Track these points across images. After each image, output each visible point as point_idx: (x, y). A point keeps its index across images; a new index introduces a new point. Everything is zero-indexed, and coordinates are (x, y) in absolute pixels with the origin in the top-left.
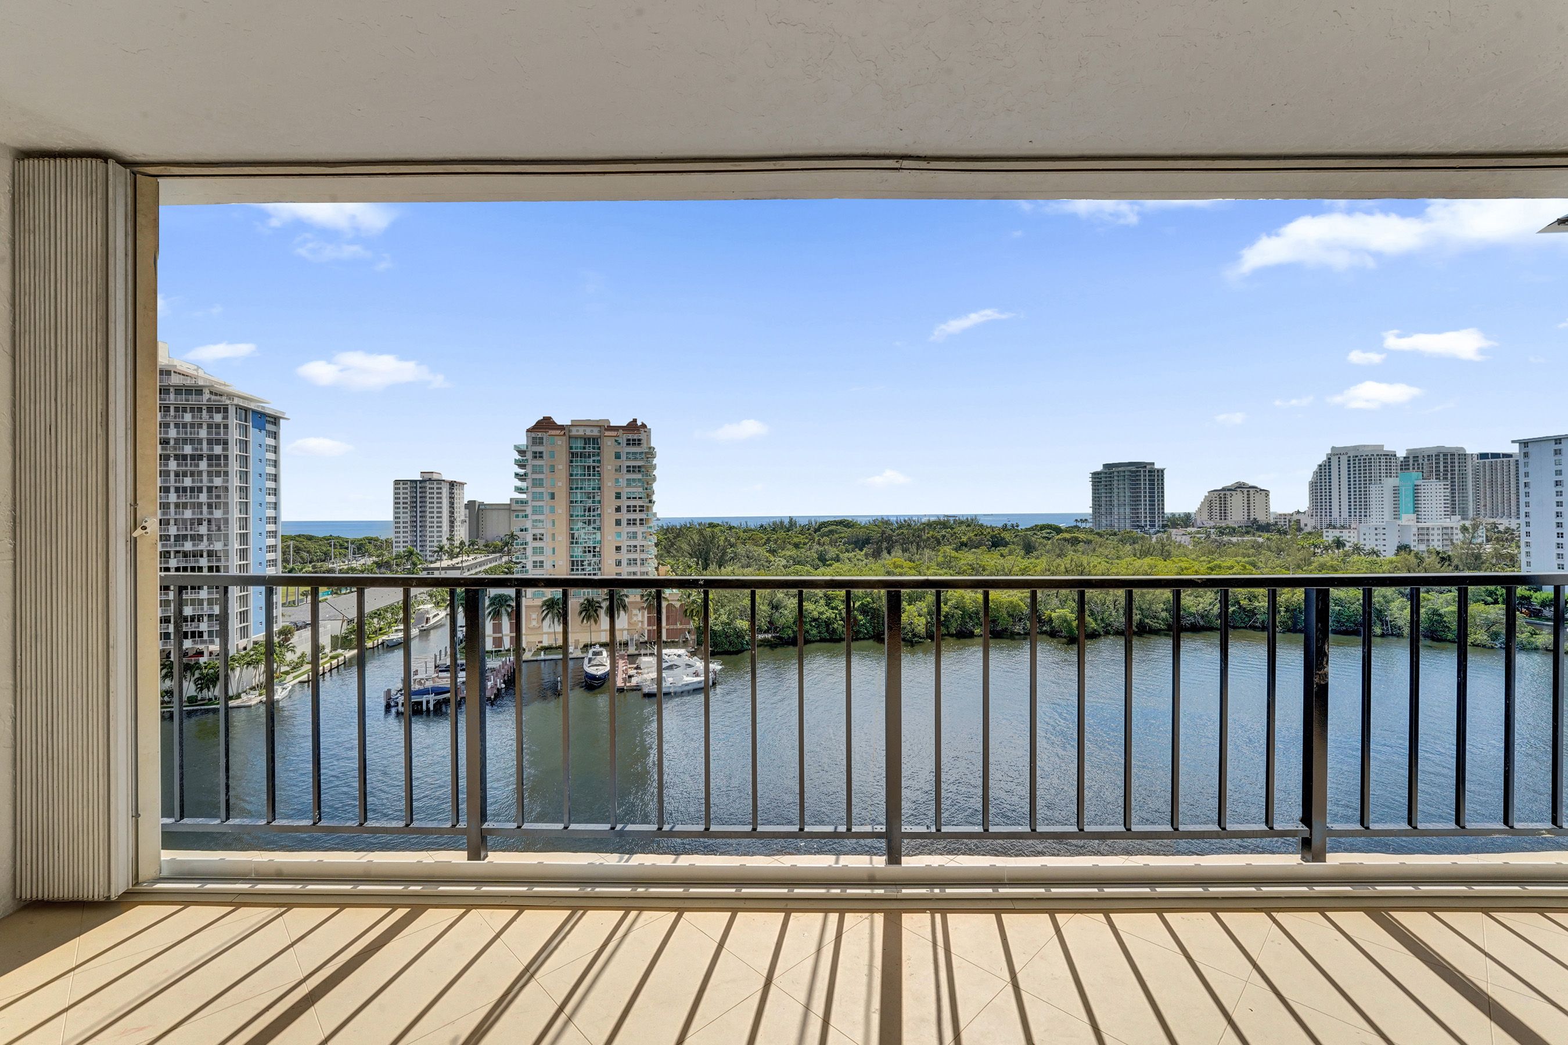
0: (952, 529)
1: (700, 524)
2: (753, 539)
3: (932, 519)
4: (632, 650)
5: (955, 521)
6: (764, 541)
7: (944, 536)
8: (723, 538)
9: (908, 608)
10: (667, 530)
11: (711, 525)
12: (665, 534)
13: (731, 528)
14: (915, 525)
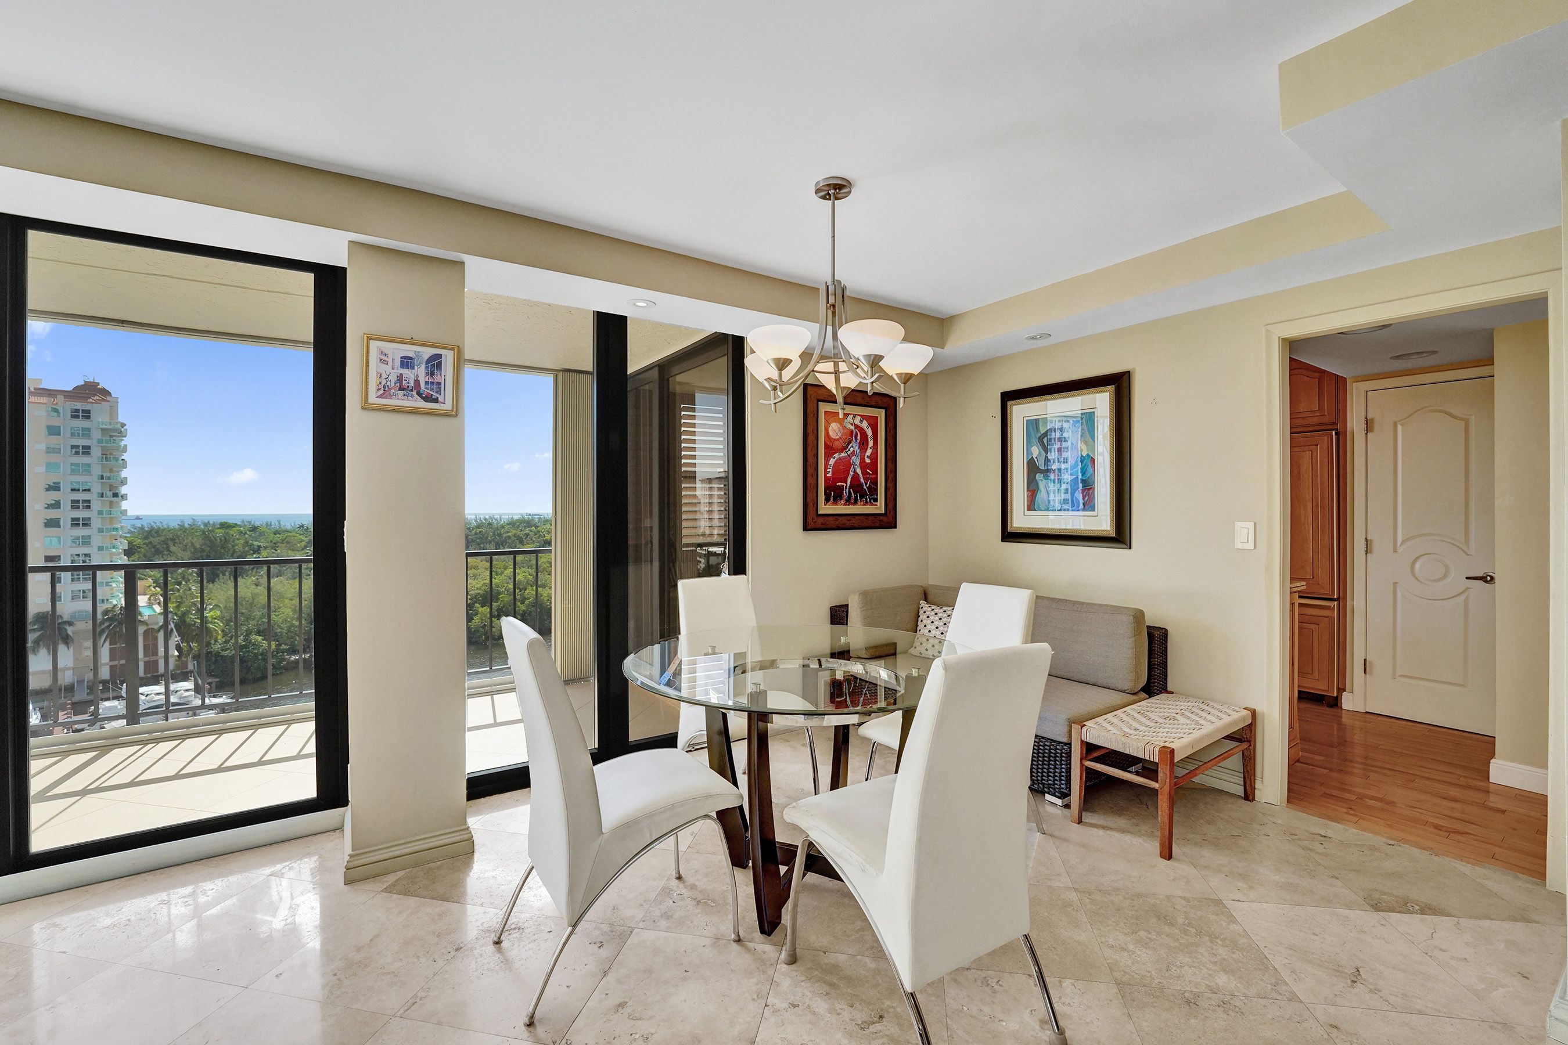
0: (536, 527)
1: (206, 525)
2: (288, 542)
3: (516, 517)
4: (81, 695)
5: (539, 519)
6: (303, 543)
7: (527, 535)
8: (242, 542)
9: (480, 610)
10: (150, 532)
11: (225, 526)
12: (146, 538)
13: (254, 529)
14: (497, 523)
